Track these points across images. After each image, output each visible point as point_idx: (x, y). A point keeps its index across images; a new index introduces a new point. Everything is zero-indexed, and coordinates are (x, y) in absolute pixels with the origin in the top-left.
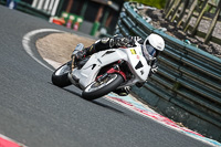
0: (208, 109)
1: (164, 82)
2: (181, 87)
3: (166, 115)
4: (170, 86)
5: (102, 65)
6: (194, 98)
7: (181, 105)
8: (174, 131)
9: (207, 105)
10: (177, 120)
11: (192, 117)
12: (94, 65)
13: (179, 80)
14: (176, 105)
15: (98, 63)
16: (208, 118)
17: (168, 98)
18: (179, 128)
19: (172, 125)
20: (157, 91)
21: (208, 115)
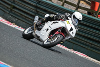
0: (26, 17)
1: (7, 5)
2: (14, 7)
3: (7, 20)
4: (9, 7)
5: (52, 29)
6: (20, 12)
7: (14, 15)
8: (11, 27)
9: (26, 15)
10: (12, 22)
11: (19, 21)
12: (48, 29)
13: (13, 4)
14: (12, 16)
15: (49, 28)
16: (26, 21)
17: (8, 12)
18: (13, 26)
19: (10, 25)
20: (3, 9)
21: (26, 20)
